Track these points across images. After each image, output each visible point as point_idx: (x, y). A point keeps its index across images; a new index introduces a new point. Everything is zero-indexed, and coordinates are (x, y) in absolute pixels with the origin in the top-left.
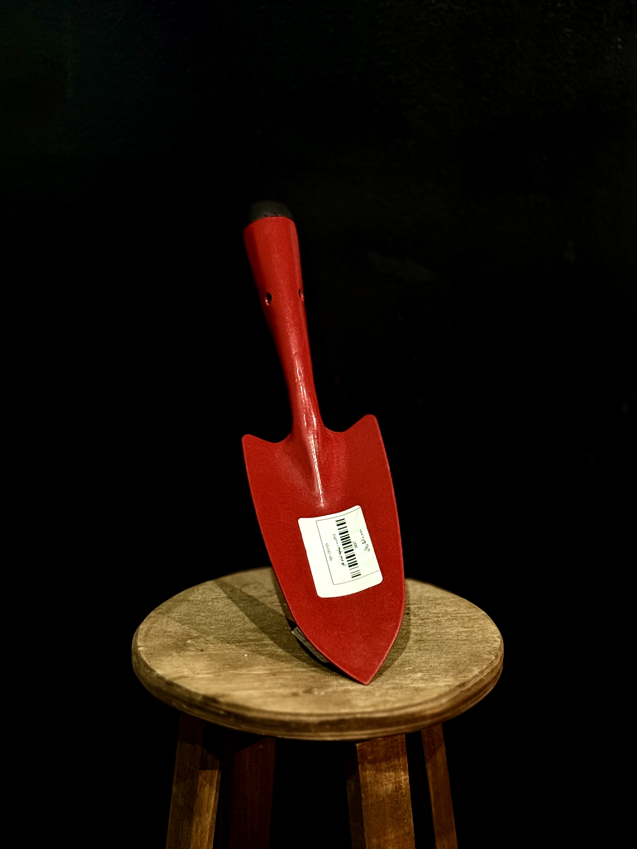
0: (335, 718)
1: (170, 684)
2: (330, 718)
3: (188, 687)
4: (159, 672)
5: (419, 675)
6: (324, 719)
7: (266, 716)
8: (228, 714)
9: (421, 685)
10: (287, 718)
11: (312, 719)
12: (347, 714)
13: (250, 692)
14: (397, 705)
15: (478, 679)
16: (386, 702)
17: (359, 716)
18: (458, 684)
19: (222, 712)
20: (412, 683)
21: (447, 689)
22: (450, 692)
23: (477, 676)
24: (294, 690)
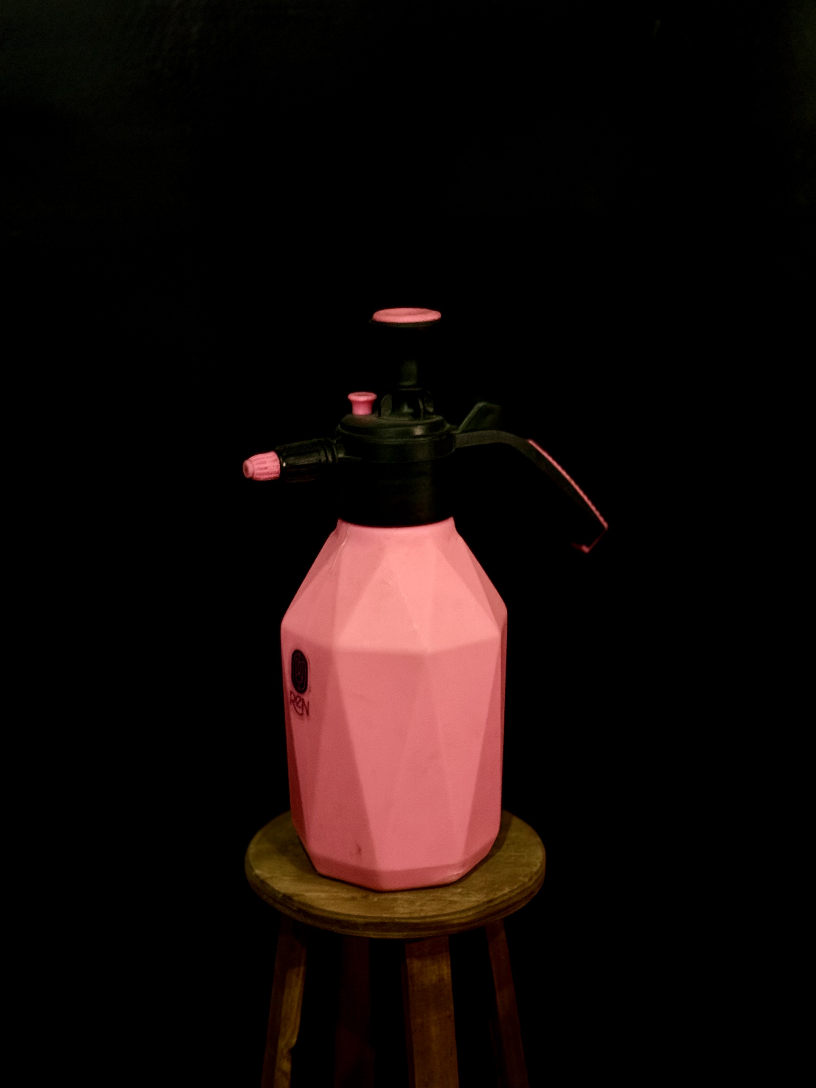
3: (274, 886)
6: (369, 920)
10: (341, 918)
17: (397, 920)
24: (355, 895)
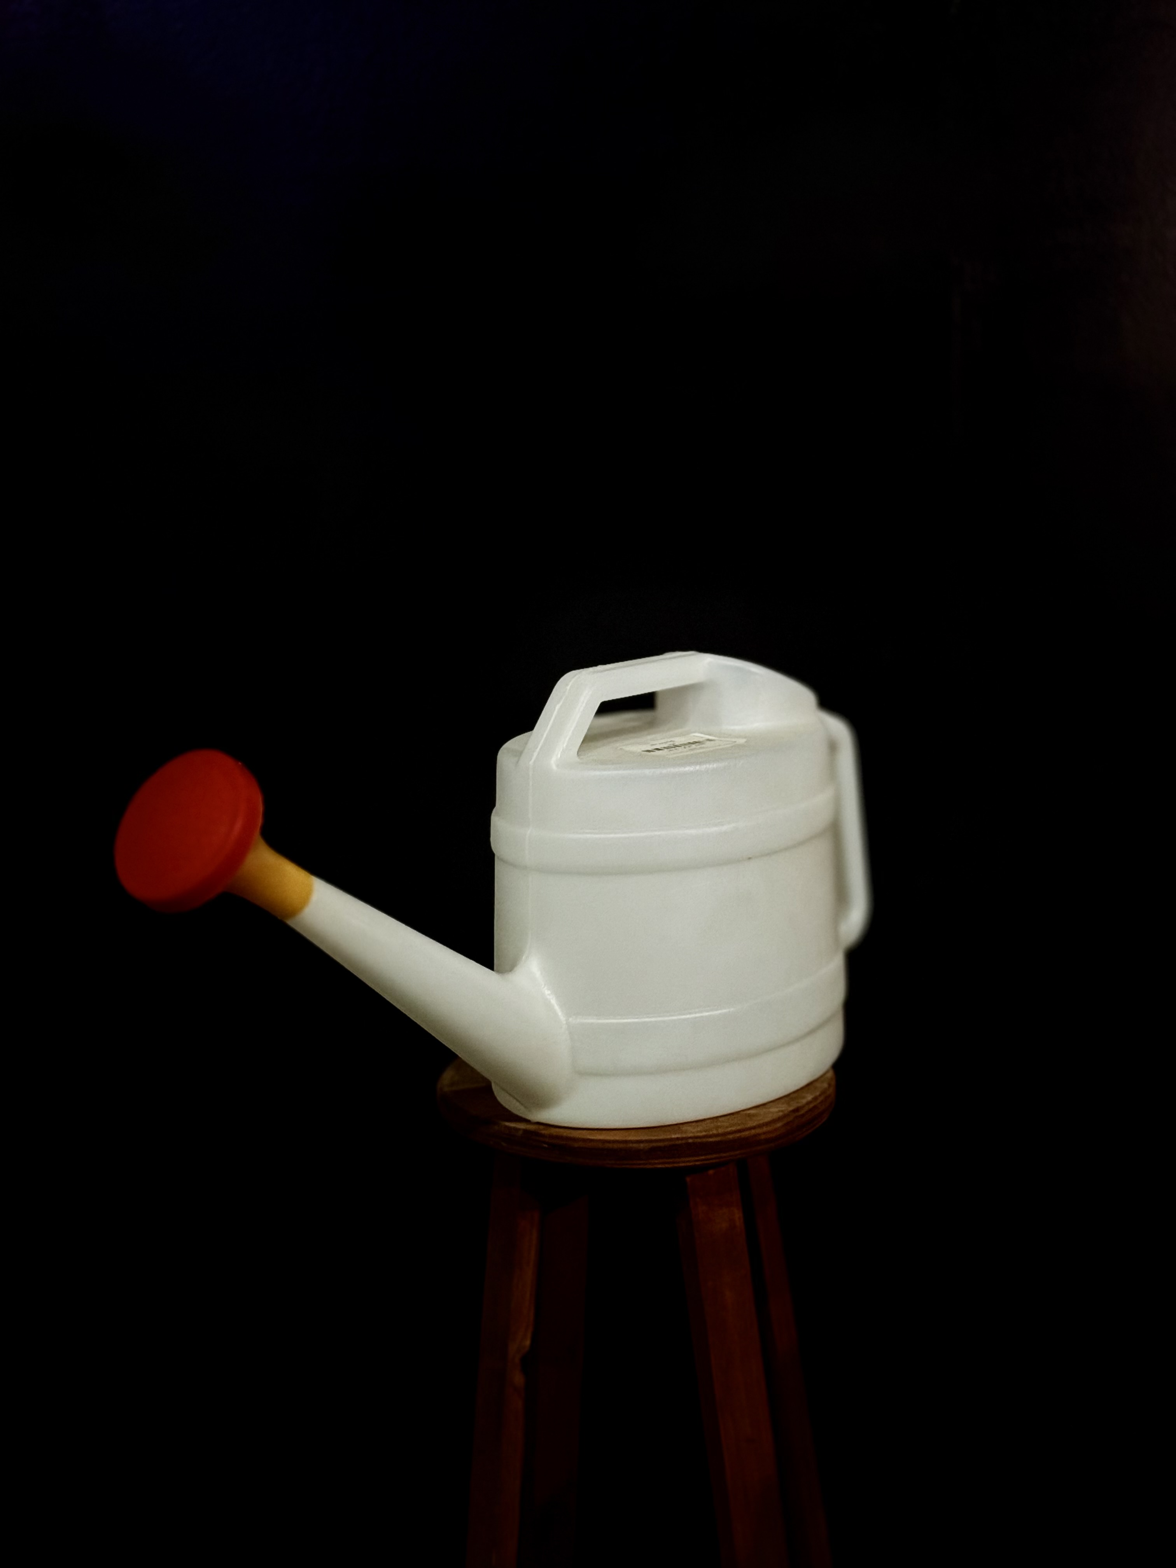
22: (785, 1116)
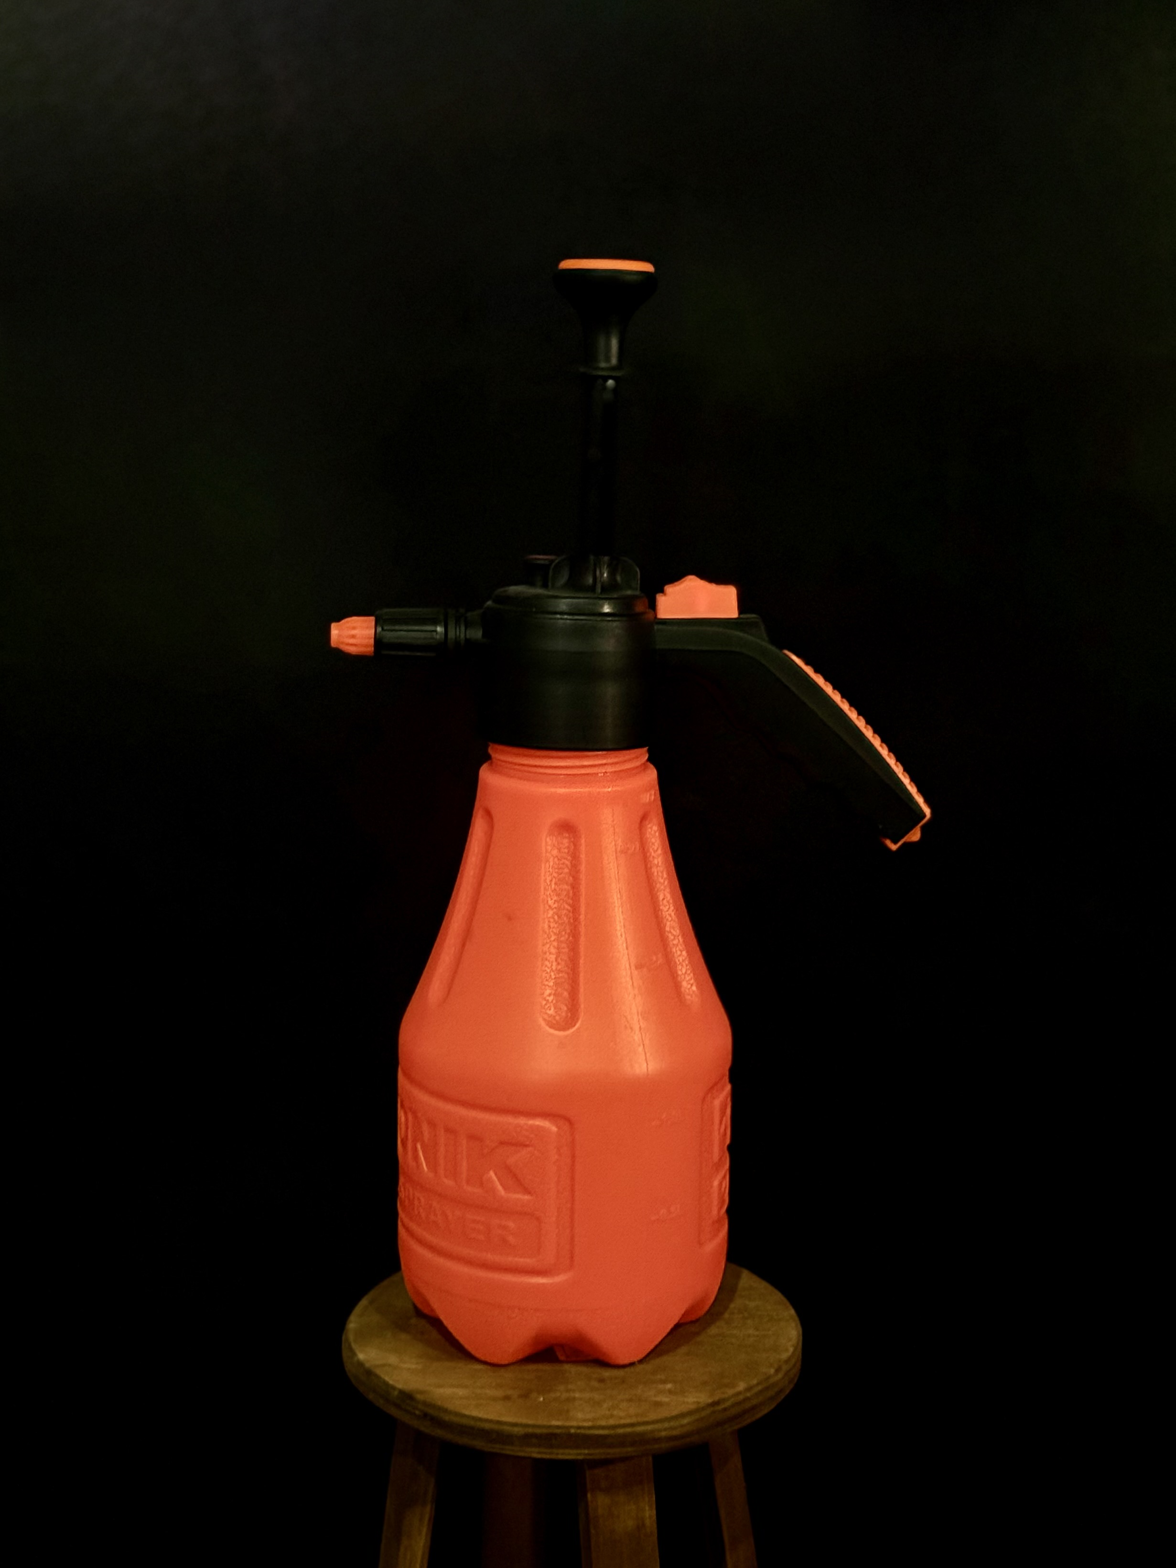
0: (545, 1431)
1: (369, 1373)
2: (538, 1431)
3: (387, 1379)
4: (361, 1356)
5: (669, 1386)
6: (530, 1430)
7: (464, 1421)
8: (425, 1415)
9: (665, 1399)
10: (487, 1426)
11: (516, 1430)
12: (558, 1427)
13: (455, 1390)
14: (622, 1422)
15: (741, 1397)
16: (612, 1416)
18: (710, 1401)
19: (417, 1412)
20: (655, 1396)
21: (693, 1407)
23: (739, 1393)
24: (510, 1392)
